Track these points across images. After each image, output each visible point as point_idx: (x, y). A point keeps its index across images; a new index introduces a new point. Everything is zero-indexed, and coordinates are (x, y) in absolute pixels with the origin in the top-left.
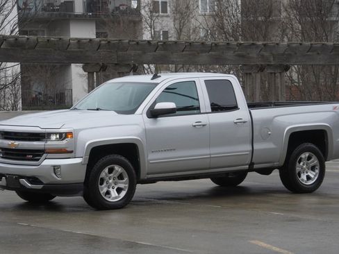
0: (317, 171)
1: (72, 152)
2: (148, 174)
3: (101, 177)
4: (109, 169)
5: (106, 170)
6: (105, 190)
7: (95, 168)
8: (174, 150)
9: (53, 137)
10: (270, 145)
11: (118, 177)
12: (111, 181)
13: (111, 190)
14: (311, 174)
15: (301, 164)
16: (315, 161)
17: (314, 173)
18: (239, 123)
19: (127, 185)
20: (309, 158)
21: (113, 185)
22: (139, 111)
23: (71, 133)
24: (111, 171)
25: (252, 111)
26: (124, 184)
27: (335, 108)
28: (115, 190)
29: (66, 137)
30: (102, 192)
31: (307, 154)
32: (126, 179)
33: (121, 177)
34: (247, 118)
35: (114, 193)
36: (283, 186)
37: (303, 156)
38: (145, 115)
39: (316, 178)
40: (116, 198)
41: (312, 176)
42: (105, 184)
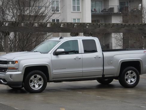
0: (136, 79)
1: (17, 69)
2: (53, 78)
3: (30, 79)
4: (34, 76)
5: (33, 77)
6: (32, 85)
7: (28, 76)
8: (65, 68)
9: (10, 63)
10: (112, 67)
11: (39, 80)
12: (35, 81)
13: (35, 85)
14: (133, 80)
15: (128, 75)
16: (134, 74)
17: (134, 80)
18: (97, 58)
19: (43, 83)
20: (132, 73)
21: (37, 83)
22: (50, 52)
23: (17, 61)
24: (35, 77)
25: (104, 53)
26: (41, 83)
27: (145, 52)
28: (37, 85)
29: (15, 63)
30: (31, 86)
31: (130, 71)
32: (42, 80)
33: (40, 79)
34: (101, 56)
35: (37, 86)
36: (120, 85)
37: (128, 72)
38: (52, 54)
39: (135, 81)
40: (37, 88)
41: (133, 81)
42: (33, 82)
